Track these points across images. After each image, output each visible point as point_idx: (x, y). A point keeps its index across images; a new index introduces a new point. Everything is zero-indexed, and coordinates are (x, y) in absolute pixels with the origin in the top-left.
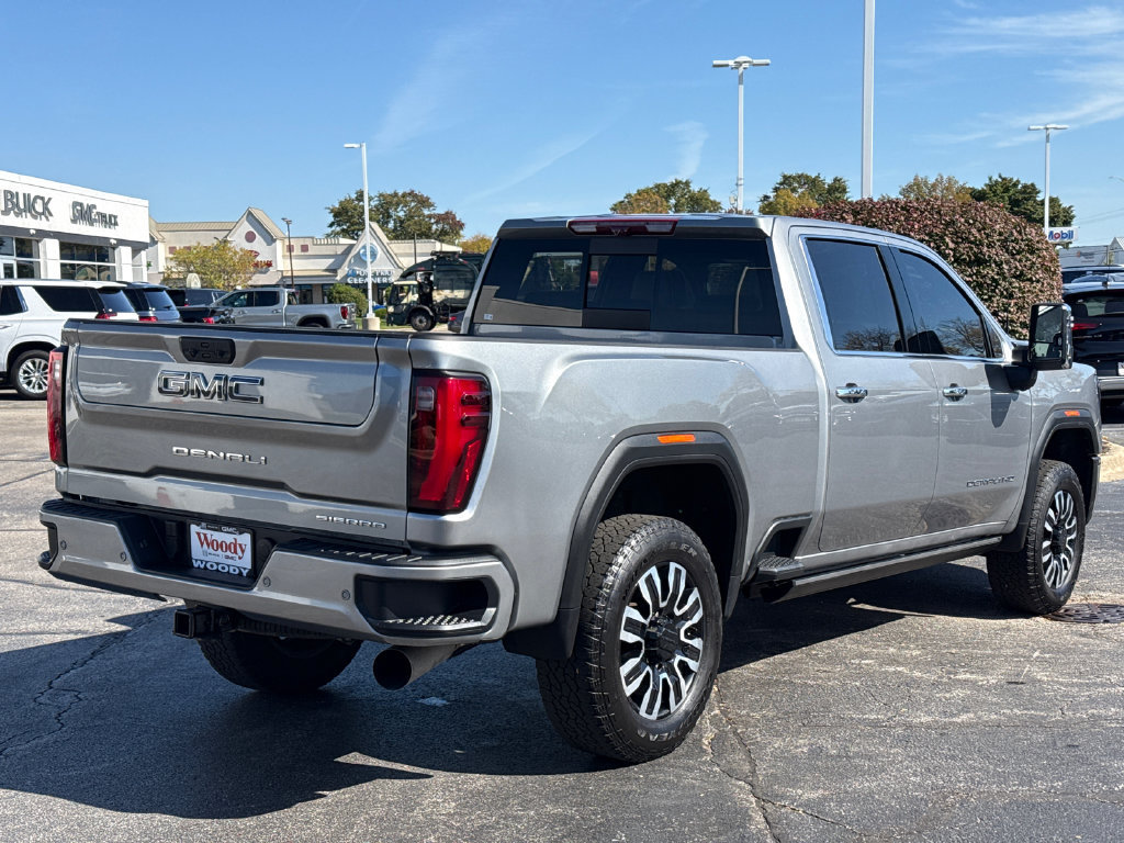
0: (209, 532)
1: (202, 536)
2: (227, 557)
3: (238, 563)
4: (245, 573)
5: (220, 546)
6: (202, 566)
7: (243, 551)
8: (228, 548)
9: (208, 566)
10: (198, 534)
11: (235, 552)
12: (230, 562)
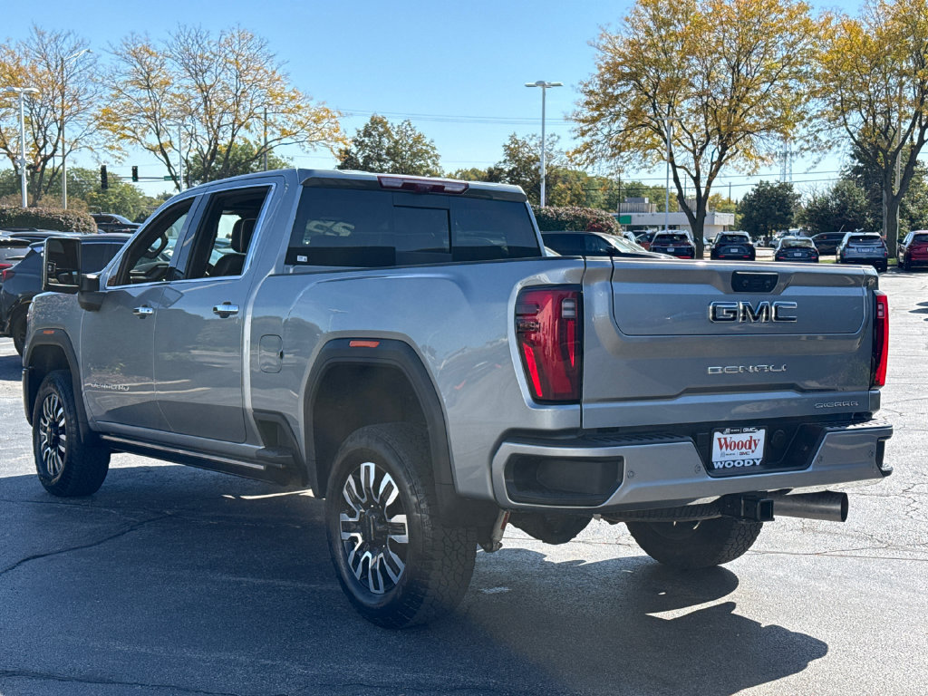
0: (728, 436)
1: (723, 441)
2: (742, 454)
3: (752, 456)
4: (758, 463)
5: (737, 446)
6: (721, 466)
7: (756, 445)
8: (744, 445)
9: (726, 465)
10: (719, 439)
11: (750, 448)
12: (744, 457)
